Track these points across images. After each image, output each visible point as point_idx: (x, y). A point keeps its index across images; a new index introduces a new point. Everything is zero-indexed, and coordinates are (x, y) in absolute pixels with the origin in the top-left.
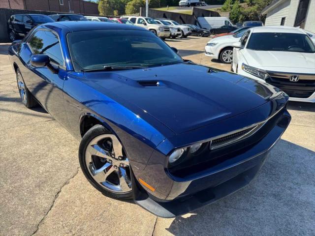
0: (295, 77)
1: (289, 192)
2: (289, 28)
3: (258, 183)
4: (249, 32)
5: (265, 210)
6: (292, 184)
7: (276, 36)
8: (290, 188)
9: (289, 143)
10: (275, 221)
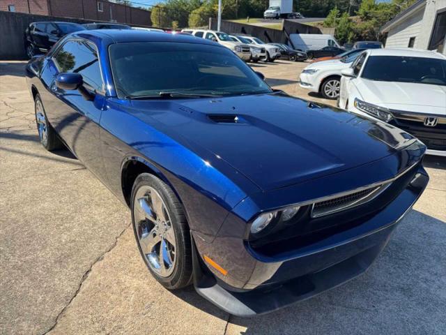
0: (431, 120)
1: (425, 285)
2: (421, 51)
3: (379, 270)
4: (365, 55)
5: (390, 311)
6: (427, 275)
7: (404, 61)
8: (426, 281)
9: (423, 215)
10: (403, 328)
